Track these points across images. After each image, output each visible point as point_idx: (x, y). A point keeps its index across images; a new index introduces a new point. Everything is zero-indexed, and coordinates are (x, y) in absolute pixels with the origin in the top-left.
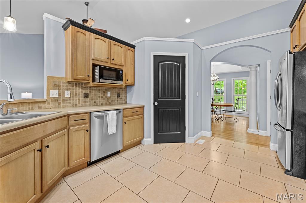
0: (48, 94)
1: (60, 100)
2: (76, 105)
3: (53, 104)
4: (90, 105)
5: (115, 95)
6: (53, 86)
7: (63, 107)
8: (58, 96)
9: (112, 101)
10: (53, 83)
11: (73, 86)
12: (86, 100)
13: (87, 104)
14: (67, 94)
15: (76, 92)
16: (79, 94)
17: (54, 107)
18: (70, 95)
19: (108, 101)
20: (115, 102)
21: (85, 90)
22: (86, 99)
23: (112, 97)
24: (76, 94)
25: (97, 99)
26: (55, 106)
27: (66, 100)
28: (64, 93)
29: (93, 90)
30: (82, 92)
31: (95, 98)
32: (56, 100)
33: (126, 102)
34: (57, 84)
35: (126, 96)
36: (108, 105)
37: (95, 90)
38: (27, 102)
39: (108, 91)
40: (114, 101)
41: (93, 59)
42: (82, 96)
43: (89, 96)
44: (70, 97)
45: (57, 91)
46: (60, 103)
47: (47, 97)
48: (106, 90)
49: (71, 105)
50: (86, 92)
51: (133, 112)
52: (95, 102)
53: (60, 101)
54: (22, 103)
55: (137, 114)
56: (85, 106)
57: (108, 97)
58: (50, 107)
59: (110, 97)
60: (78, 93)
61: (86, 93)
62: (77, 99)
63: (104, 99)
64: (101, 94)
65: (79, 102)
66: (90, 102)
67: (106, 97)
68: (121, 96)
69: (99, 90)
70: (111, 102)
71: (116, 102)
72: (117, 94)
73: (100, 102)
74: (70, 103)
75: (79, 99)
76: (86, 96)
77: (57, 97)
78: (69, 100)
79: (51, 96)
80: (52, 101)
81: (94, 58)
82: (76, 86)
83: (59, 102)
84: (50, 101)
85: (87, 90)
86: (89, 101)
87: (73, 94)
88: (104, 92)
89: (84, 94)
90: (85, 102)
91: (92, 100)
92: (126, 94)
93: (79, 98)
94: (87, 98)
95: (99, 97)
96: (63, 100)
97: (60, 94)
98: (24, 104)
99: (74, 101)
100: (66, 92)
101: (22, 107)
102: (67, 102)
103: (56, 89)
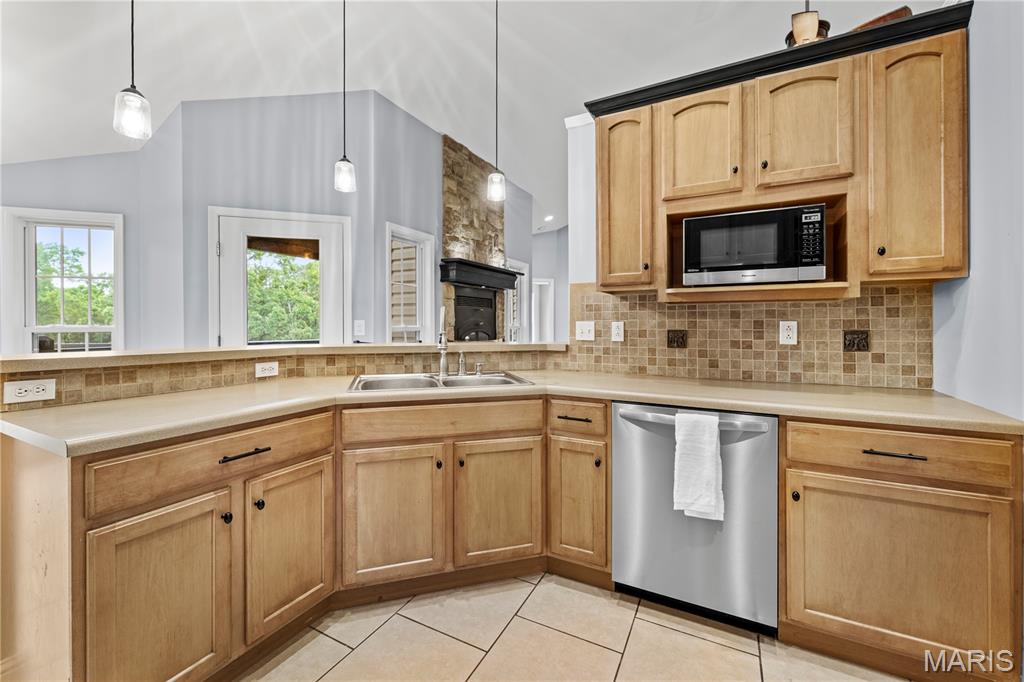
0: (573, 333)
1: (598, 350)
2: (642, 370)
3: (583, 360)
4: (691, 376)
5: (828, 340)
6: (582, 309)
7: (607, 372)
8: (593, 339)
9: (809, 366)
10: (583, 301)
11: (632, 307)
12: (678, 354)
13: (682, 370)
14: (617, 332)
15: (642, 324)
16: (653, 334)
17: (585, 368)
18: (625, 336)
19: (783, 367)
20: (831, 372)
21: (671, 316)
22: (677, 350)
23: (808, 347)
24: (642, 334)
25: (724, 355)
26: (588, 365)
27: (615, 351)
28: (608, 329)
29: (704, 315)
30: (661, 325)
31: (716, 348)
32: (590, 350)
33: (929, 382)
34: (591, 302)
35: (931, 344)
36: (782, 386)
37: (713, 316)
38: (529, 352)
39: (784, 316)
40: (824, 367)
41: (666, 200)
42: (660, 339)
43: (691, 341)
44: (624, 343)
45: (593, 323)
46: (598, 360)
47: (571, 340)
48: (770, 313)
49: (626, 367)
50: (678, 324)
51: (871, 452)
52: (713, 365)
53: (599, 354)
54: (517, 352)
55: (919, 473)
56: (673, 377)
57: (786, 346)
58: (577, 368)
59: (794, 347)
60: (647, 328)
61: (677, 328)
62: (644, 350)
63: (759, 355)
64: (745, 332)
65: (652, 361)
66: (693, 362)
67: (772, 345)
68: (877, 344)
69: (735, 315)
70: (799, 370)
71: (836, 372)
72: (846, 334)
73: (735, 365)
74: (624, 360)
75: (652, 351)
76: (677, 339)
77: (591, 341)
78: (622, 350)
79: (578, 337)
80: (580, 350)
81: (671, 195)
82: (643, 306)
83: (597, 354)
84: (575, 350)
85: (681, 316)
86: (690, 361)
87: (633, 334)
88: (758, 324)
89: (669, 331)
90: (671, 362)
91: (702, 354)
92: (930, 335)
93: (651, 346)
94: (678, 346)
95: (735, 344)
96: (606, 351)
97: (598, 334)
98: (524, 356)
99: (637, 355)
100: (614, 324)
101: (518, 363)
102: (616, 358)
103: (588, 319)
